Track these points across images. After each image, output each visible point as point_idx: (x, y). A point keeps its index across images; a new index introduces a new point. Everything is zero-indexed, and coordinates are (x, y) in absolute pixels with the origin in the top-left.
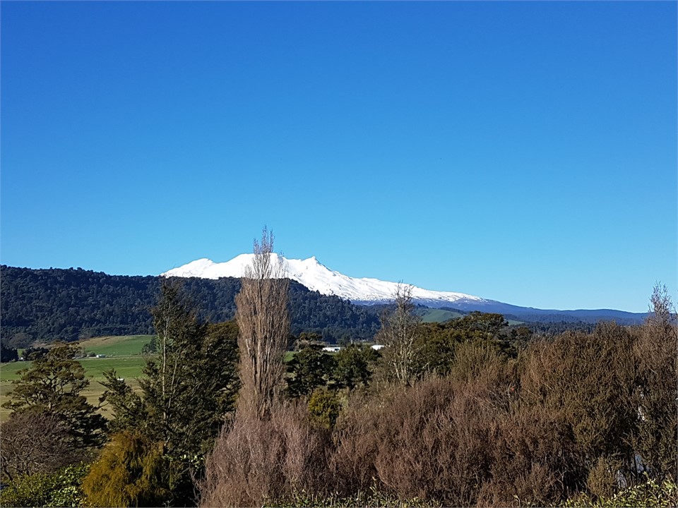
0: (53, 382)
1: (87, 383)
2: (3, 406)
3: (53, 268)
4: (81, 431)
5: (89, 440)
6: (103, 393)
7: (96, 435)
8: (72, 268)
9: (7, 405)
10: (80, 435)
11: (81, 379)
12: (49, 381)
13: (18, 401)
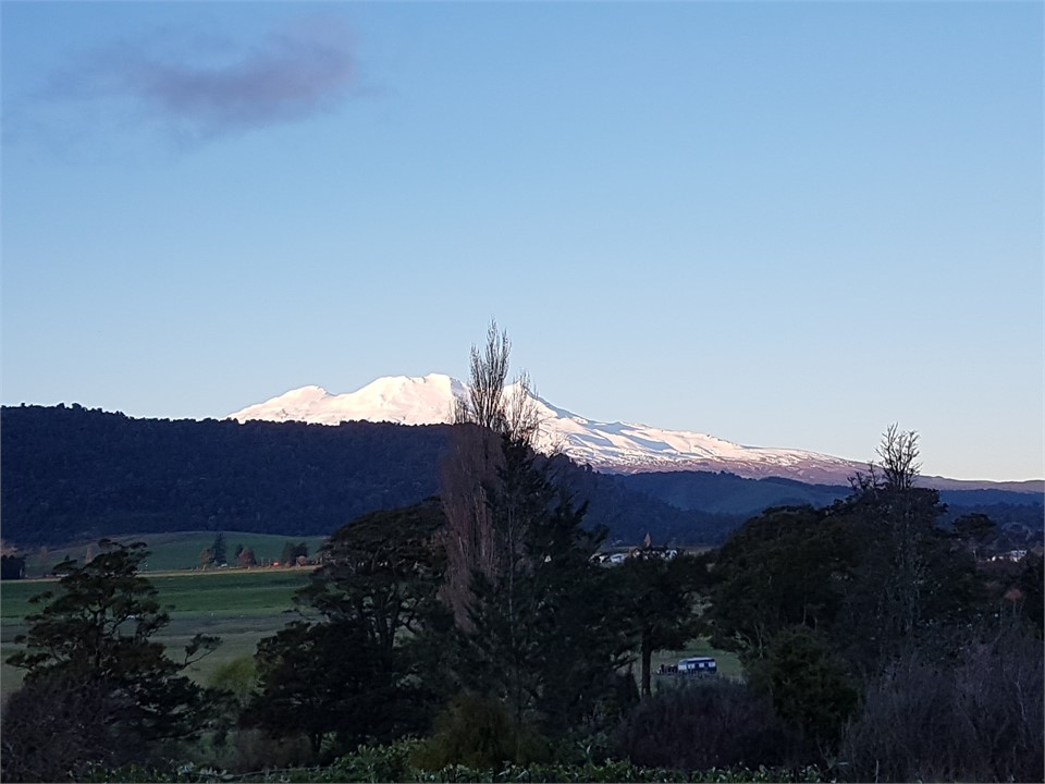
0: (99, 616)
1: (165, 618)
2: (8, 662)
3: (27, 405)
4: (152, 708)
5: (164, 725)
6: (193, 637)
7: (180, 716)
8: (62, 405)
9: (16, 660)
10: (149, 715)
11: (153, 612)
12: (92, 616)
13: (36, 652)
